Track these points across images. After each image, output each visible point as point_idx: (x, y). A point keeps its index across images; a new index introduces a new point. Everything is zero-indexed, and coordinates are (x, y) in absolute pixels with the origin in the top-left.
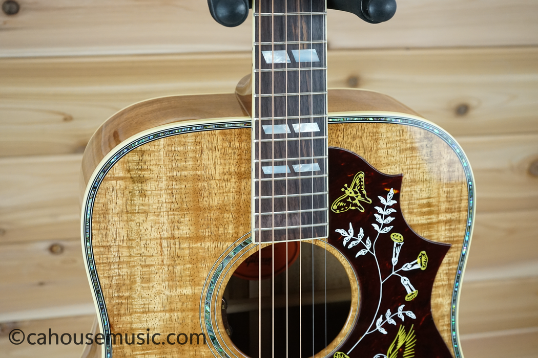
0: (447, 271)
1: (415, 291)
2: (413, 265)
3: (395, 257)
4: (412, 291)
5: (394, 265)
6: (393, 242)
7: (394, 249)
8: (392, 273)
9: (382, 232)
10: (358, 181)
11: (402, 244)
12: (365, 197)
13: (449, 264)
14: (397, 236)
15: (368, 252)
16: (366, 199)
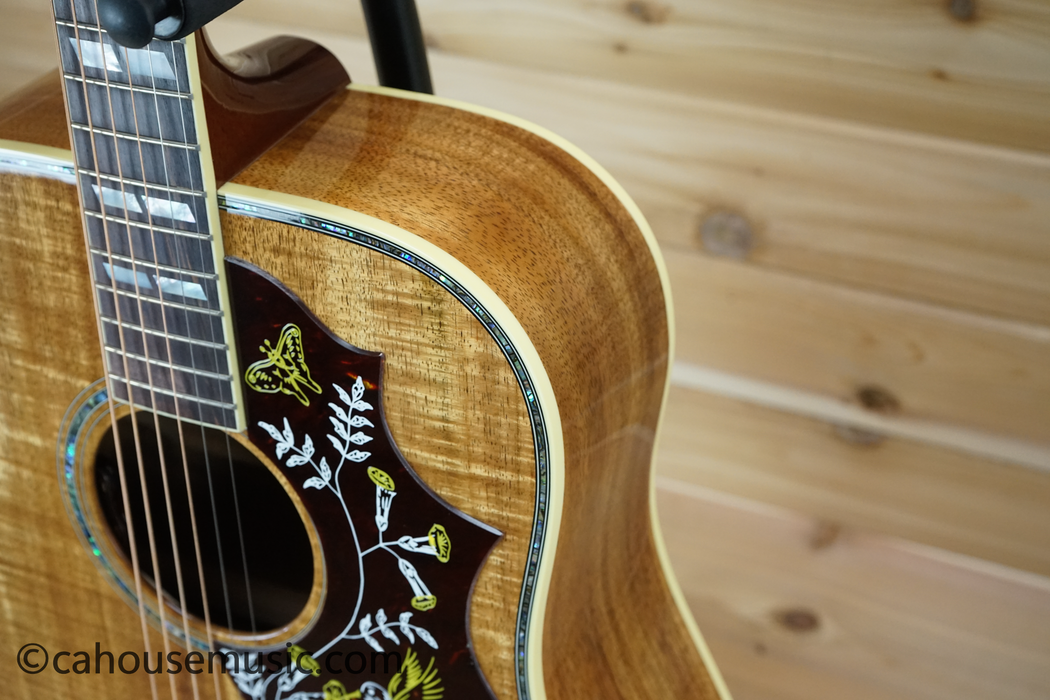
0: (500, 583)
1: (429, 596)
2: (420, 545)
3: (382, 514)
4: (425, 594)
5: (383, 528)
6: (375, 486)
7: (378, 500)
8: (378, 543)
9: (349, 457)
10: (289, 342)
11: (393, 494)
12: (306, 378)
13: (502, 569)
14: (381, 476)
15: (326, 486)
16: (309, 382)
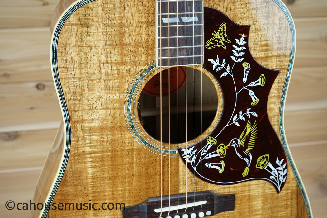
0: (278, 87)
1: (257, 99)
2: (256, 83)
3: (245, 77)
4: (255, 99)
5: (244, 82)
6: (244, 68)
7: (245, 72)
8: (243, 87)
9: (237, 61)
10: (222, 29)
11: (249, 69)
12: (226, 39)
13: (279, 83)
14: (246, 64)
15: (228, 74)
16: (227, 41)
